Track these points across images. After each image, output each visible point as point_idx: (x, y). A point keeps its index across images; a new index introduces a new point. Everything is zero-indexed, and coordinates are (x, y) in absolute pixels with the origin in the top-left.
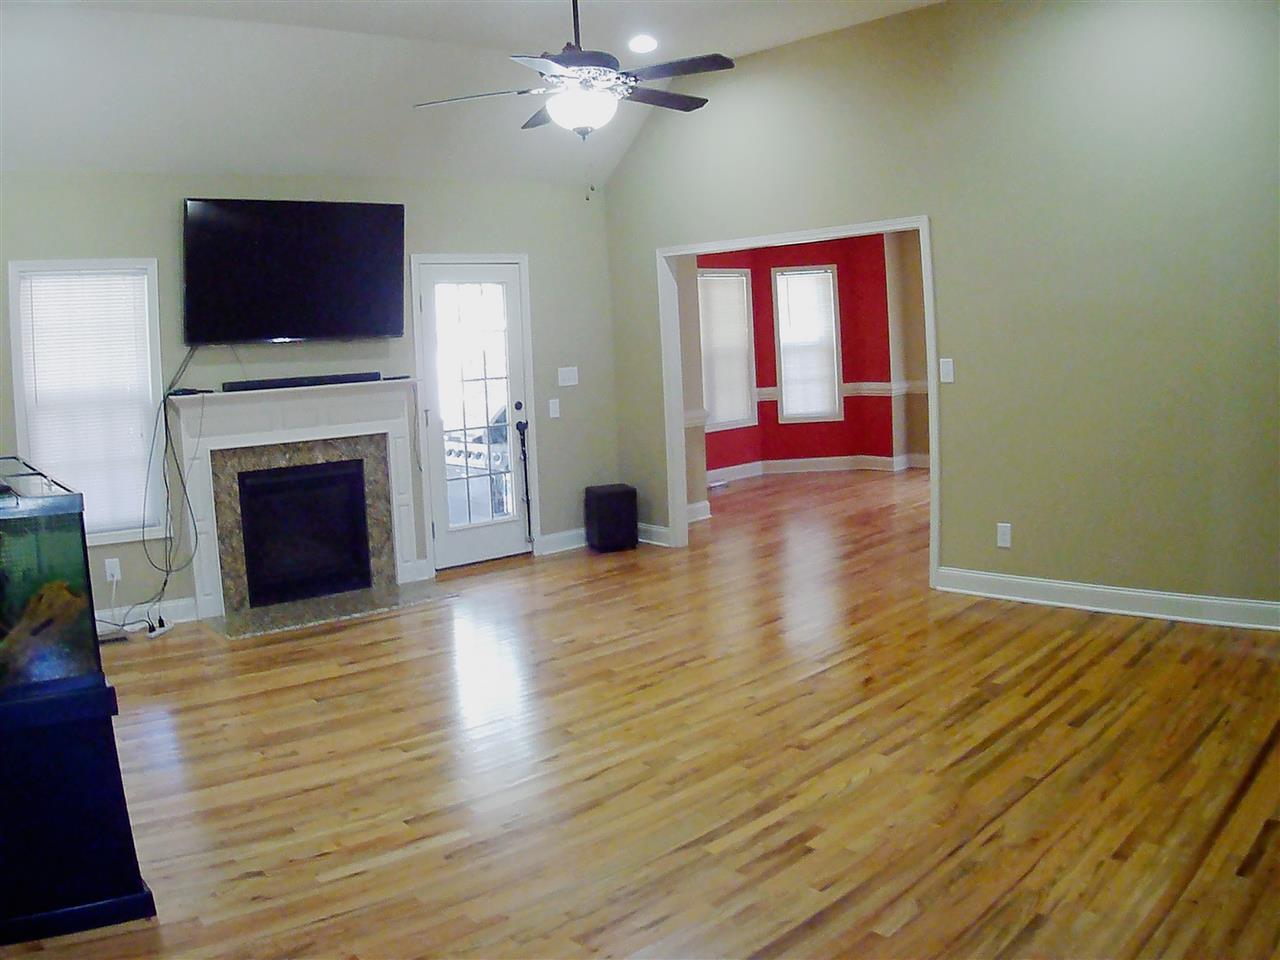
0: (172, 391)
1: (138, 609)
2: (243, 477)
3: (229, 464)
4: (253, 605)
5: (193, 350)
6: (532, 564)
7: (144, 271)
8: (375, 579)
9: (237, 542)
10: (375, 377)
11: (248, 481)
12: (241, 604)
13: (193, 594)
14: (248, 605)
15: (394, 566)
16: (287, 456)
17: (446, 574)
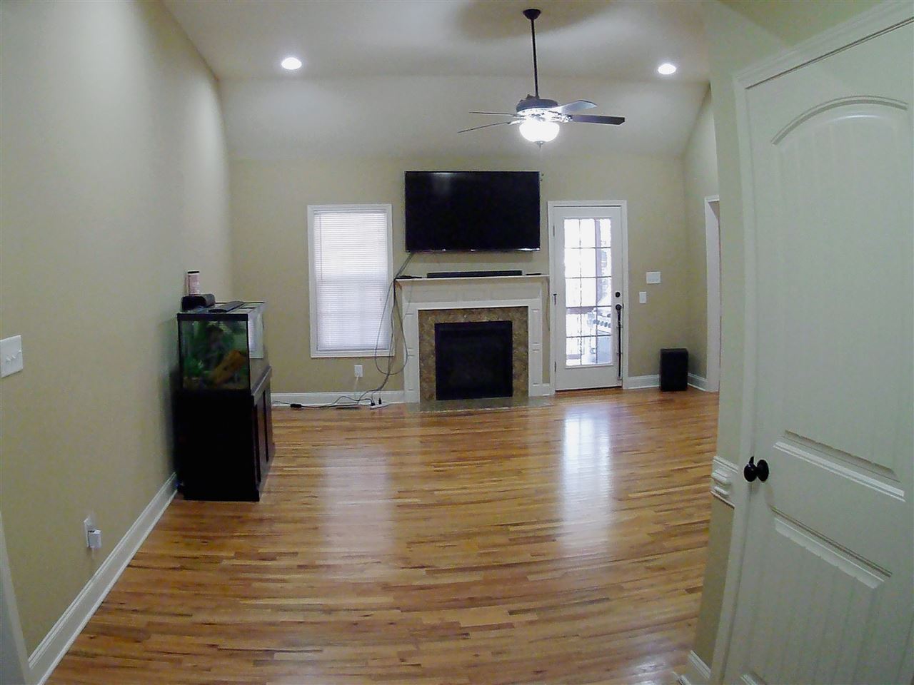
0: (398, 276)
1: (370, 393)
2: (437, 326)
3: (430, 318)
4: (438, 398)
5: (412, 255)
6: (621, 393)
7: (384, 211)
8: (514, 393)
9: (432, 361)
10: (519, 273)
11: (441, 329)
12: (431, 397)
13: (402, 388)
14: (435, 397)
15: (527, 385)
16: (465, 316)
17: (562, 394)
